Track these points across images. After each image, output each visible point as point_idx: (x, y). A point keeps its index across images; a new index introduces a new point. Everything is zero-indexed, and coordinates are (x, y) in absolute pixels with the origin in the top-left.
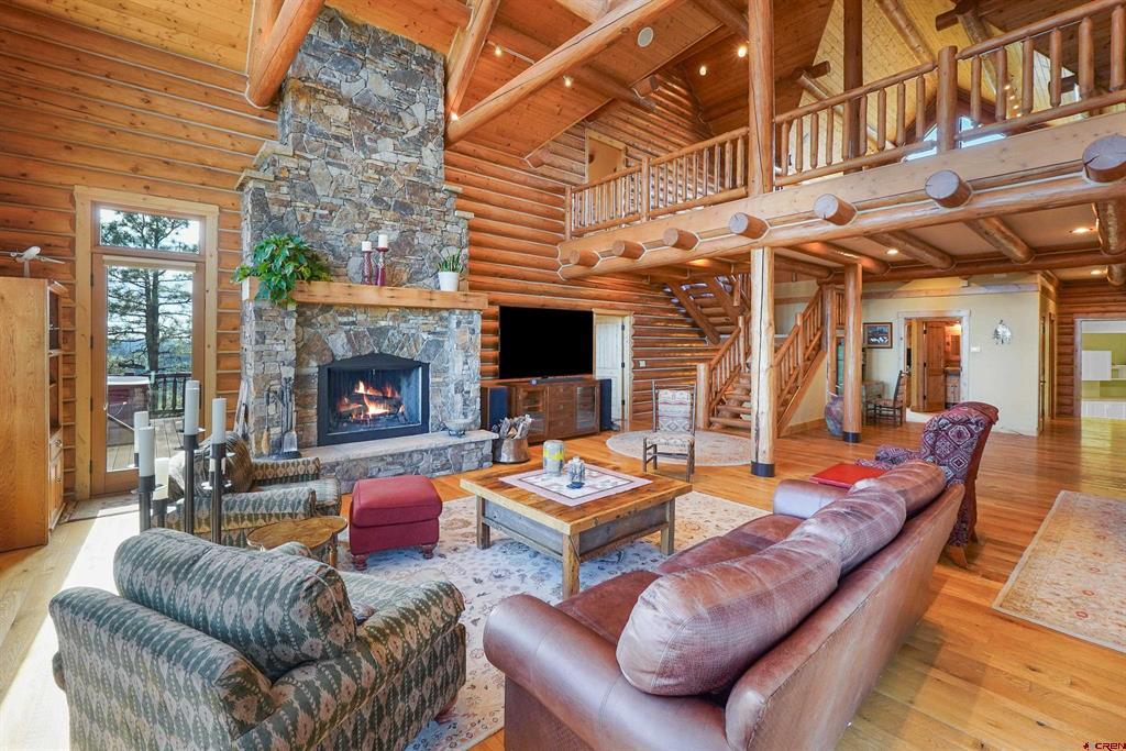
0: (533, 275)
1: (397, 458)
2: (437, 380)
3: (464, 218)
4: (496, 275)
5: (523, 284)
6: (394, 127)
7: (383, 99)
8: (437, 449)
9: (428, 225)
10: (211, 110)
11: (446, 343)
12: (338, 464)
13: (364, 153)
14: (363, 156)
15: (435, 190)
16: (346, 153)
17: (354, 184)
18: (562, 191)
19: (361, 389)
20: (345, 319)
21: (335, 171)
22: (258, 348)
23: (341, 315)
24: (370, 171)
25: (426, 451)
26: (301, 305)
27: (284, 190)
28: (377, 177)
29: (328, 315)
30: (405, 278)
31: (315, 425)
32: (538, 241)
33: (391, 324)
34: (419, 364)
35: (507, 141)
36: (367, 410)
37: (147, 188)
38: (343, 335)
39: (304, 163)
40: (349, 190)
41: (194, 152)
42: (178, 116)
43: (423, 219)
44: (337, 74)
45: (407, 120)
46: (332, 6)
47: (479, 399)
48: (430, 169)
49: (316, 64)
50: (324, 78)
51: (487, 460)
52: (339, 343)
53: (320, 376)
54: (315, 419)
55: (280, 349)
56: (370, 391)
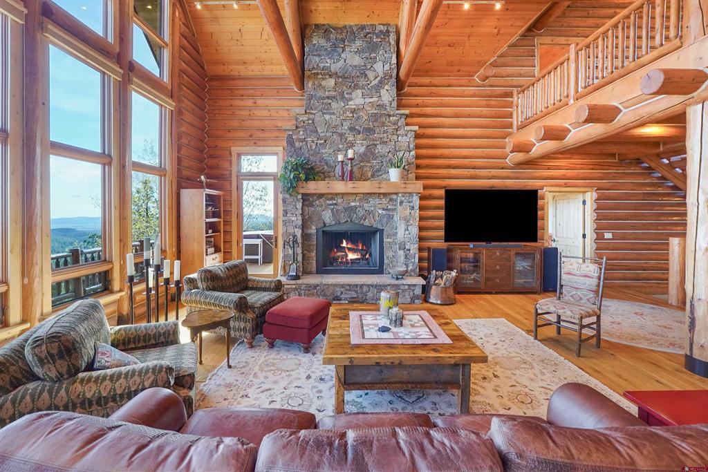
0: (482, 164)
1: (352, 287)
2: (389, 240)
3: (411, 131)
4: (449, 167)
5: (472, 172)
6: (362, 82)
7: (355, 66)
8: (380, 286)
9: (385, 140)
10: (280, 99)
11: (395, 216)
12: (318, 286)
13: (344, 102)
14: (343, 105)
15: (390, 116)
16: (334, 105)
17: (338, 122)
18: (510, 95)
19: (344, 244)
20: (331, 202)
21: (327, 117)
22: (284, 218)
23: (329, 200)
24: (348, 113)
25: (372, 286)
26: (303, 195)
27: (301, 133)
28: (351, 115)
29: (321, 200)
30: (370, 175)
31: (314, 262)
32: (487, 138)
33: (358, 204)
34: (377, 230)
35: (458, 68)
36: (347, 256)
37: (255, 143)
38: (330, 211)
39: (311, 116)
40: (335, 127)
41: (272, 122)
42: (267, 106)
43: (382, 136)
44: (328, 61)
45: (371, 75)
46: (326, 23)
47: (417, 256)
48: (387, 102)
49: (317, 59)
50: (322, 65)
51: (418, 299)
52: (327, 216)
53: (317, 235)
54: (315, 259)
55: (294, 219)
56: (349, 246)
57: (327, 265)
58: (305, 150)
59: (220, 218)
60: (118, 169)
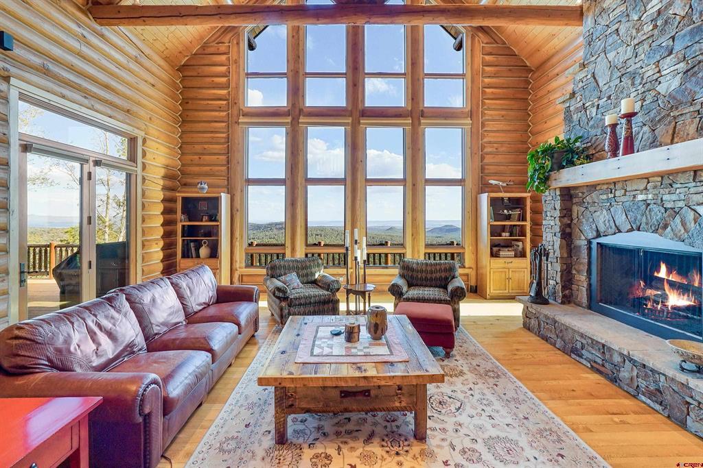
8: (641, 364)
16: (623, 28)
19: (663, 273)
20: (605, 196)
21: (611, 55)
23: (602, 193)
25: (628, 357)
29: (593, 195)
39: (592, 66)
52: (602, 218)
53: (590, 249)
54: (585, 284)
55: (552, 223)
56: (674, 278)
58: (584, 122)
59: (526, 221)
60: (411, 187)
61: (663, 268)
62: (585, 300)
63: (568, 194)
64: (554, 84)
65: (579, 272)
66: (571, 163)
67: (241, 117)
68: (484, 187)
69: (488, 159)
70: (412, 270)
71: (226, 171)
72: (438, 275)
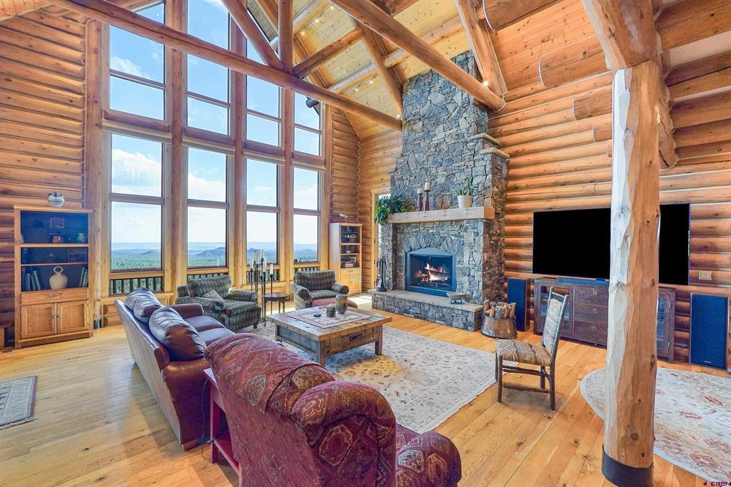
2: (460, 265)
3: (488, 153)
6: (443, 117)
7: (439, 104)
8: (437, 306)
9: (463, 167)
13: (429, 140)
14: (428, 142)
15: (467, 143)
16: (422, 144)
17: (425, 159)
19: (428, 268)
20: (415, 230)
21: (417, 156)
23: (414, 228)
24: (432, 148)
25: (431, 305)
26: (393, 224)
27: (400, 173)
28: (435, 150)
29: (409, 228)
31: (404, 280)
33: (435, 231)
34: (451, 256)
36: (429, 277)
38: (414, 238)
39: (406, 158)
43: (459, 164)
44: (418, 106)
45: (450, 108)
46: (416, 74)
47: (481, 283)
48: (464, 131)
49: (410, 108)
50: (413, 112)
51: (471, 326)
52: (413, 241)
53: (406, 258)
54: (404, 277)
55: (387, 244)
56: (432, 269)
57: (415, 284)
58: (402, 187)
59: (359, 242)
60: (284, 214)
61: (428, 266)
62: (404, 286)
63: (396, 227)
64: (376, 155)
65: (400, 271)
66: (400, 211)
67: (103, 119)
68: (334, 218)
69: (335, 197)
70: (307, 279)
71: (81, 181)
72: (325, 281)
